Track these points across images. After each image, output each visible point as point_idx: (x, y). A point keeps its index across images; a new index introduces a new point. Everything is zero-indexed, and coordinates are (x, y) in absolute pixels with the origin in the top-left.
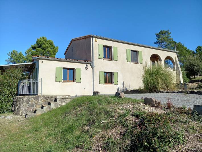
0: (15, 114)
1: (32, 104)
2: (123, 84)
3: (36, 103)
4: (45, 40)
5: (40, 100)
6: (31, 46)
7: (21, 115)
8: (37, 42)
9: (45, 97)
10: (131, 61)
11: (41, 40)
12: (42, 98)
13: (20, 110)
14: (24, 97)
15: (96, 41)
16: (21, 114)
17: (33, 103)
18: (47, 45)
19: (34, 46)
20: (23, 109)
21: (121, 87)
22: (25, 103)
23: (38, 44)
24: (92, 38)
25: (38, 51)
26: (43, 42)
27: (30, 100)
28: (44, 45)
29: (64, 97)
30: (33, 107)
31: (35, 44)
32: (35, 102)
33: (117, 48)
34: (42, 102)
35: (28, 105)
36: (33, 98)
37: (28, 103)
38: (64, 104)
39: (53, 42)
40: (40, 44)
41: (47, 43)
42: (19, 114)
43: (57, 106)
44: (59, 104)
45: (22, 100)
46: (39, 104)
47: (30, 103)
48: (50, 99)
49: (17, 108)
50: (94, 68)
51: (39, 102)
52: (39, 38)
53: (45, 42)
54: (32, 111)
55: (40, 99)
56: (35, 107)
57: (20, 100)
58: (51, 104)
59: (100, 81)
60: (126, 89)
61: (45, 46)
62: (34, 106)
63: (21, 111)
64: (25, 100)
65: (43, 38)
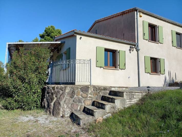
0: (49, 113)
1: (79, 99)
2: (170, 74)
3: (85, 98)
4: (53, 29)
5: (89, 93)
6: (40, 35)
7: (62, 117)
8: (45, 31)
9: (96, 88)
10: (176, 46)
11: (49, 29)
12: (93, 90)
13: (60, 108)
14: (65, 87)
15: (141, 16)
16: (61, 115)
17: (80, 97)
18: (55, 34)
19: (42, 34)
20: (65, 107)
21: (168, 78)
22: (67, 97)
23: (47, 33)
24: (136, 12)
25: (46, 39)
26: (52, 30)
27: (76, 91)
28: (52, 33)
29: (121, 89)
30: (80, 104)
31: (43, 33)
32: (83, 96)
33: (162, 27)
34: (93, 96)
35: (72, 99)
36: (79, 90)
37: (72, 97)
38: (134, 101)
39: (61, 31)
40: (48, 33)
41: (56, 32)
42: (58, 114)
43: (124, 104)
44: (127, 101)
45: (61, 92)
46: (89, 99)
47: (75, 96)
48: (103, 91)
49: (52, 104)
50: (139, 52)
51: (89, 95)
52: (47, 27)
53: (53, 31)
54: (80, 110)
55: (90, 91)
56: (83, 104)
57: (58, 92)
58: (116, 101)
59: (145, 68)
60: (173, 81)
61: (54, 35)
62: (83, 101)
63: (61, 110)
64: (67, 91)
65: (52, 27)
